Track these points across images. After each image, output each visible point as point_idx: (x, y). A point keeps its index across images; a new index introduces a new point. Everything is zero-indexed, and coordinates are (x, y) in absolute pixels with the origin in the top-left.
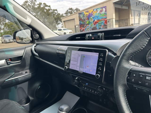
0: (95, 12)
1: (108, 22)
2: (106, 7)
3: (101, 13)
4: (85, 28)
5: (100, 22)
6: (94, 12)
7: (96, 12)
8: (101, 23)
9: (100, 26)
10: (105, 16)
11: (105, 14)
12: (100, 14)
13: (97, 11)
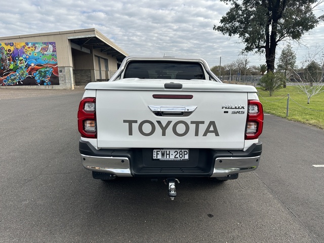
0: (31, 48)
1: (61, 71)
2: (54, 43)
3: (45, 53)
4: (6, 79)
5: (43, 70)
6: (29, 48)
7: (33, 48)
8: (45, 72)
9: (44, 77)
10: (53, 59)
11: (54, 56)
12: (43, 54)
13: (35, 48)
